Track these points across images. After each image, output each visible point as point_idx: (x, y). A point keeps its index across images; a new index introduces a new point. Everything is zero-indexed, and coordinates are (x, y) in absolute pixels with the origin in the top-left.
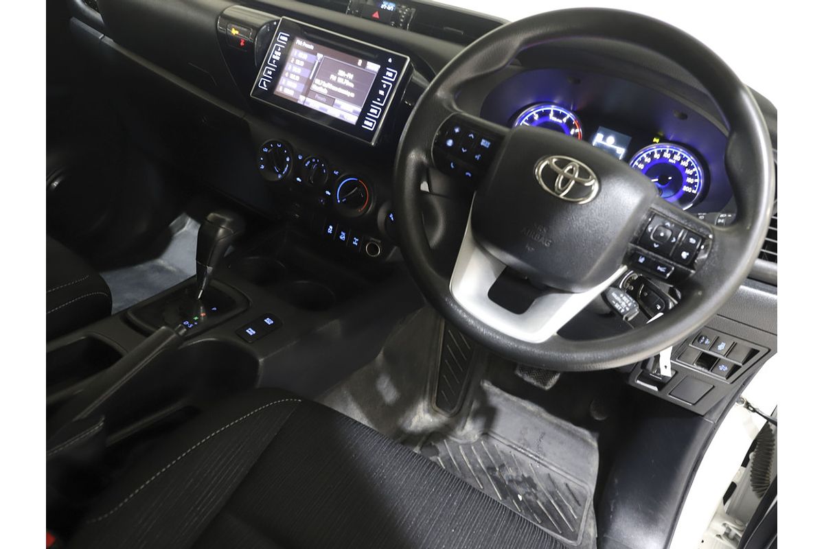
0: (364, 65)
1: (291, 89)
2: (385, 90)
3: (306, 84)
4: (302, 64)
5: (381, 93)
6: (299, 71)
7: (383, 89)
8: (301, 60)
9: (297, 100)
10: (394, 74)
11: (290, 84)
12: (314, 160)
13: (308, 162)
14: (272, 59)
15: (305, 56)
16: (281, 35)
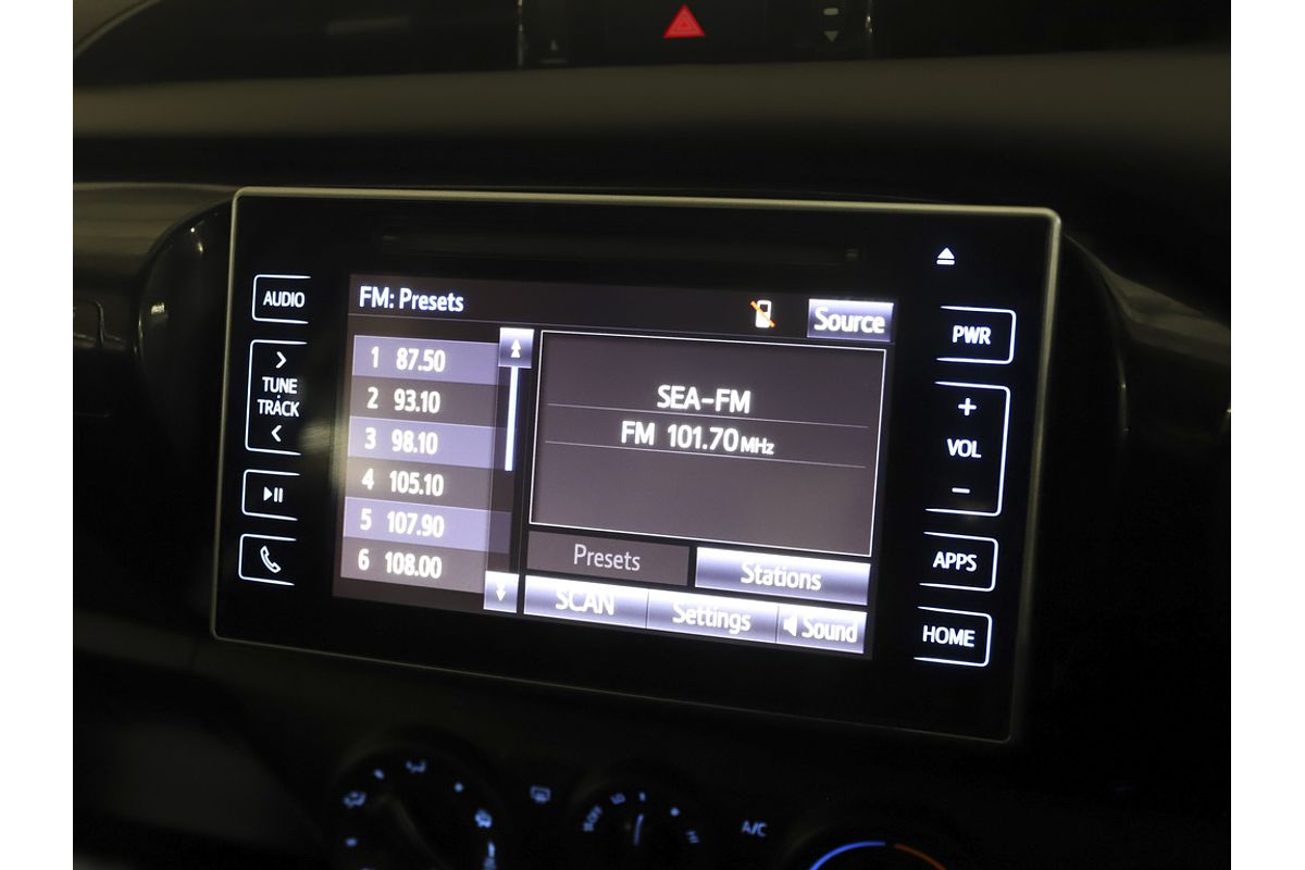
0: (794, 321)
1: (419, 549)
2: (983, 427)
3: (495, 505)
4: (432, 402)
5: (962, 448)
6: (429, 443)
7: (963, 428)
8: (421, 384)
9: (480, 598)
10: (999, 326)
11: (400, 523)
12: (619, 799)
13: (595, 813)
14: (263, 423)
15: (435, 358)
16: (265, 286)
